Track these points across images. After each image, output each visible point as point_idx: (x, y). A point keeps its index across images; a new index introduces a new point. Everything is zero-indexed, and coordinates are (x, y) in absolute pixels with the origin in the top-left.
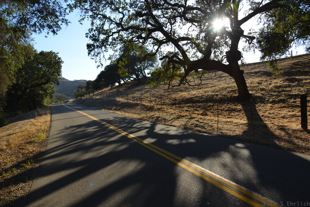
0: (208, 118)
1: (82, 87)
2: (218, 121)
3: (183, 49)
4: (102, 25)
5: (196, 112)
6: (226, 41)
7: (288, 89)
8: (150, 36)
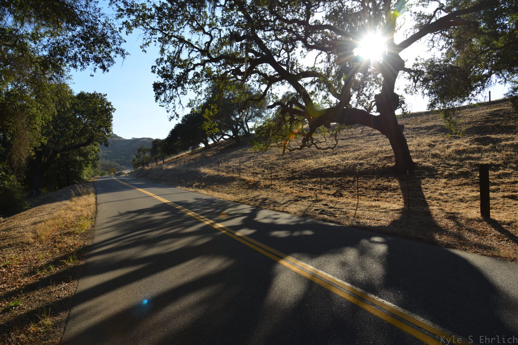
0: (343, 201)
1: (146, 149)
2: (357, 206)
3: (305, 91)
4: (177, 53)
5: (326, 191)
6: (377, 78)
7: (475, 155)
8: (254, 70)
